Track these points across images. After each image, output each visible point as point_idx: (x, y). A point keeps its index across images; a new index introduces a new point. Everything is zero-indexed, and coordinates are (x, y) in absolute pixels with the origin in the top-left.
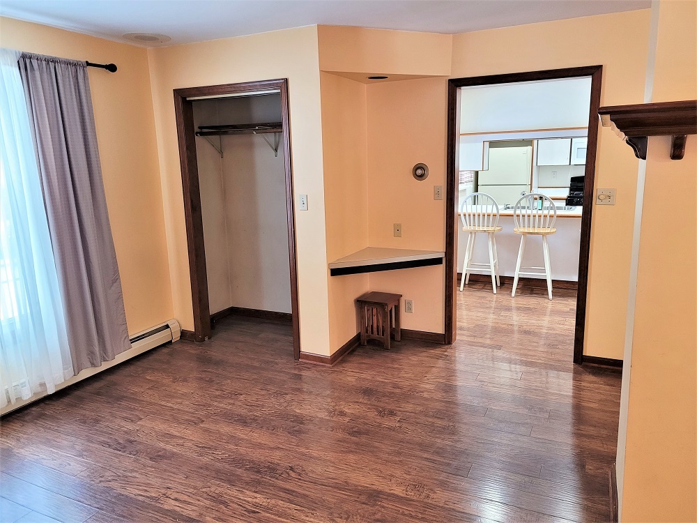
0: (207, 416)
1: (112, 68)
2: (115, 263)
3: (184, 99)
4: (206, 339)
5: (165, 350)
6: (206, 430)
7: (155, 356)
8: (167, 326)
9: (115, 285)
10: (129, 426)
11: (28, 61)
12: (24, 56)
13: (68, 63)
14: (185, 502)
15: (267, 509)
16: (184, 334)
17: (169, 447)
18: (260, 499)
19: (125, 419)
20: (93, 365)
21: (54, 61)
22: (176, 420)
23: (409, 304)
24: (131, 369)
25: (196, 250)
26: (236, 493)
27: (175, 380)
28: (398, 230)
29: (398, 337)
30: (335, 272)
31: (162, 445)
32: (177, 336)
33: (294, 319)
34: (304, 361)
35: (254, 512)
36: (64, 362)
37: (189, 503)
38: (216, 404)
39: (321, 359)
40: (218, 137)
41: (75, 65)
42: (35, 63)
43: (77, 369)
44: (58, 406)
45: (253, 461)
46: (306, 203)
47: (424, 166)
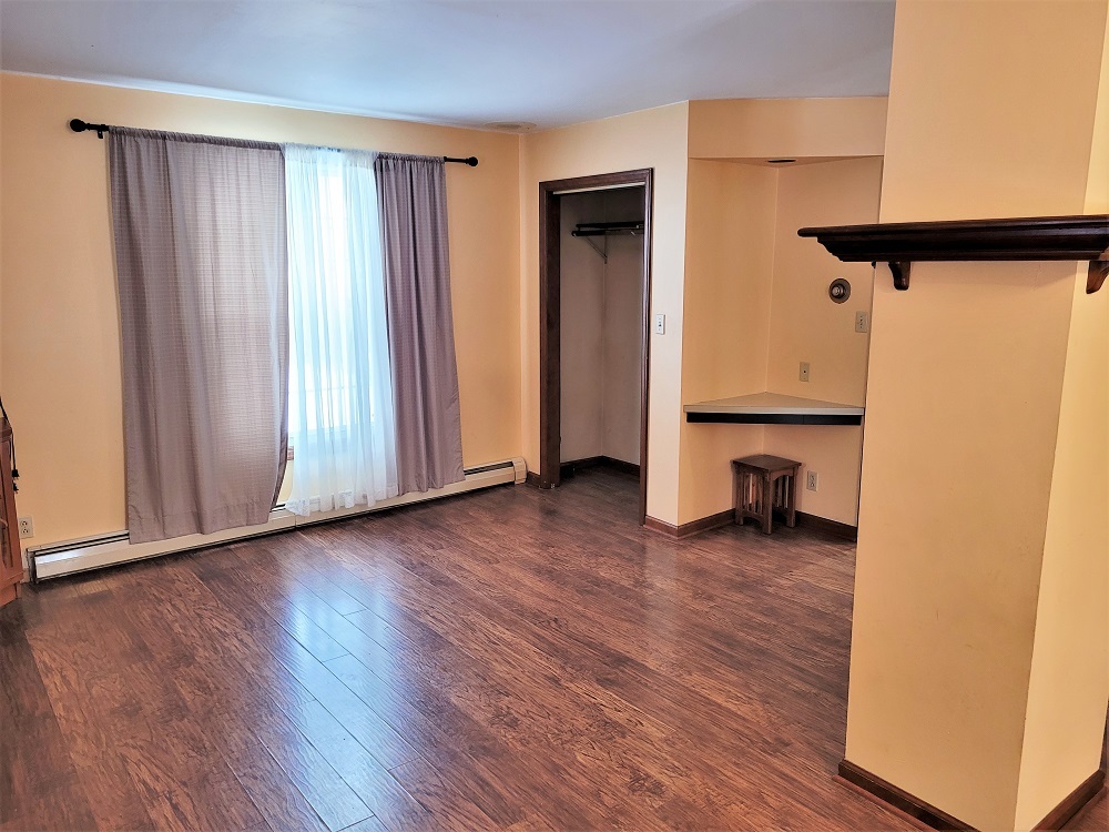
0: (505, 559)
1: (473, 162)
2: (455, 381)
3: (550, 194)
4: (553, 486)
5: (503, 491)
6: (497, 571)
7: (491, 495)
8: (511, 464)
9: (453, 405)
10: (428, 551)
11: (384, 161)
12: (381, 157)
13: (425, 160)
14: (440, 621)
15: (509, 645)
16: (529, 475)
17: (453, 577)
18: (508, 636)
19: (429, 545)
20: (420, 490)
21: (410, 159)
22: (474, 556)
23: (812, 477)
24: (459, 504)
25: (549, 376)
26: (488, 625)
27: (496, 520)
28: (805, 371)
29: (792, 521)
30: (693, 417)
31: (448, 573)
32: (521, 478)
33: (642, 473)
34: (649, 528)
35: (495, 643)
36: (389, 479)
37: (442, 622)
38: (521, 550)
39: (667, 528)
40: (603, 237)
41: (430, 161)
42: (391, 162)
43: (403, 491)
44: (378, 524)
45: (522, 606)
46: (663, 325)
47: (845, 284)
